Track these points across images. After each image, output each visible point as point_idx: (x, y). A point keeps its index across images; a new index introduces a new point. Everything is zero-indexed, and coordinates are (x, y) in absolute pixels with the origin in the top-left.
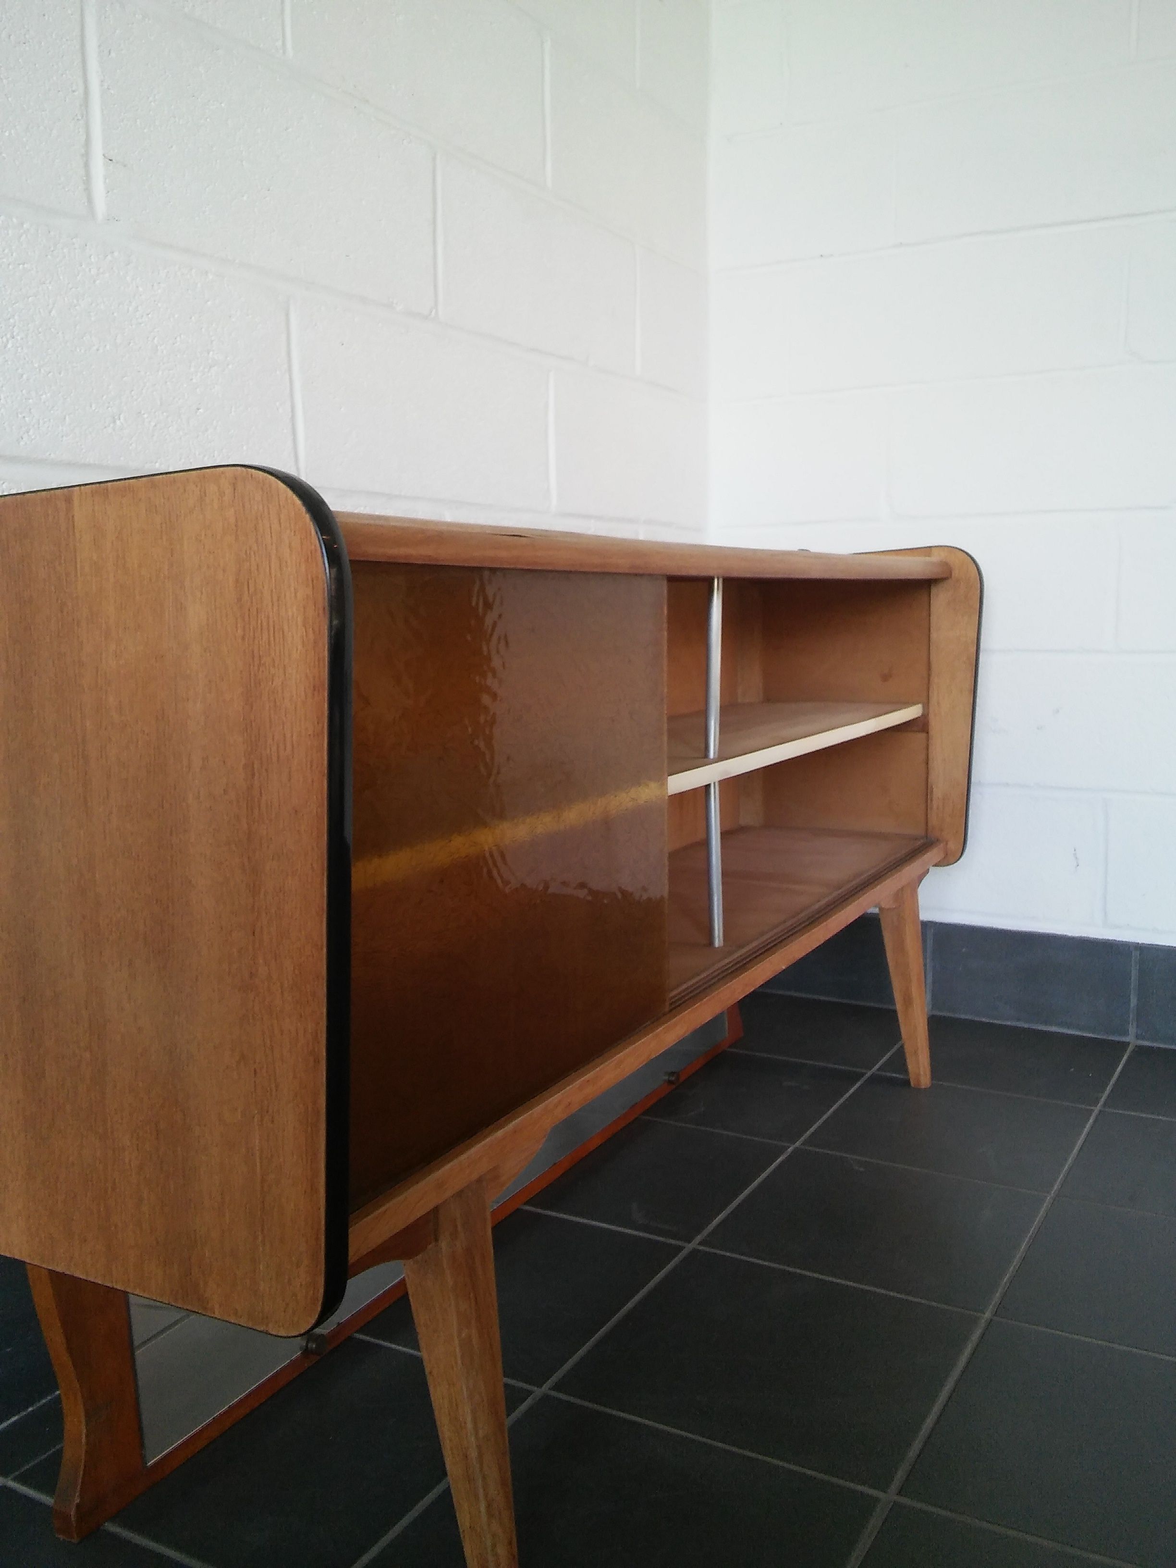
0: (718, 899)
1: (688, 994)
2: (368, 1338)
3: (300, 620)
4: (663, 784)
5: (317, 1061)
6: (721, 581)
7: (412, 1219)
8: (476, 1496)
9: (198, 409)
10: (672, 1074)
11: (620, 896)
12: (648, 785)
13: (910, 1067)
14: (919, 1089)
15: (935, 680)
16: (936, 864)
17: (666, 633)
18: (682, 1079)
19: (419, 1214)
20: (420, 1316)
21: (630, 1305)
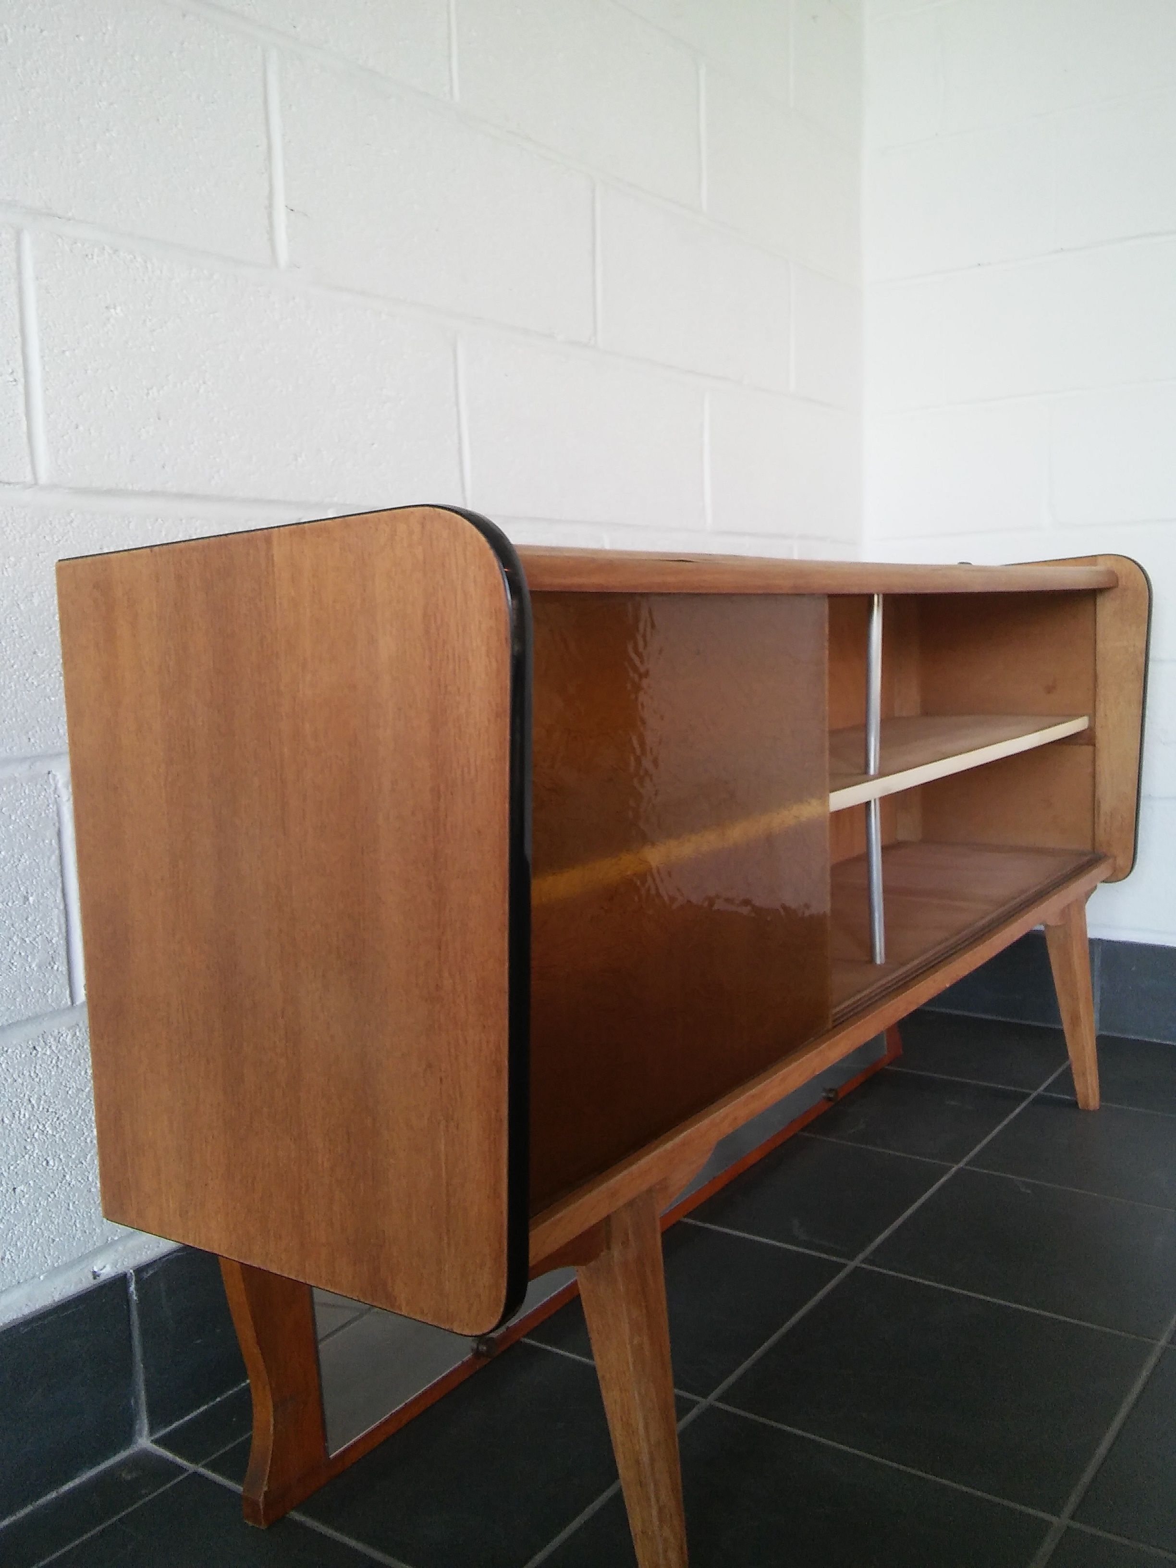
0: (880, 917)
1: (850, 1012)
2: (533, 1342)
3: (484, 649)
4: (824, 800)
5: (499, 1071)
6: (881, 596)
7: (586, 1226)
8: (649, 1499)
9: (373, 444)
10: (831, 1090)
11: (782, 913)
12: (809, 803)
13: (1077, 1088)
14: (1089, 1111)
15: (1101, 691)
16: (1107, 879)
17: (827, 652)
18: (841, 1095)
19: (594, 1221)
20: (593, 1321)
21: (793, 1320)
